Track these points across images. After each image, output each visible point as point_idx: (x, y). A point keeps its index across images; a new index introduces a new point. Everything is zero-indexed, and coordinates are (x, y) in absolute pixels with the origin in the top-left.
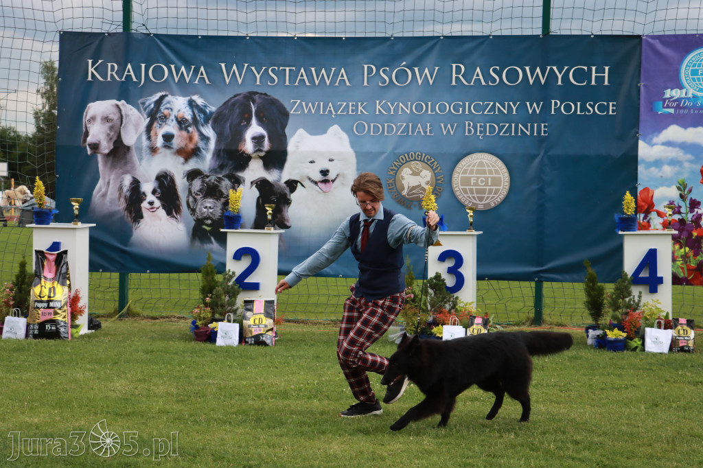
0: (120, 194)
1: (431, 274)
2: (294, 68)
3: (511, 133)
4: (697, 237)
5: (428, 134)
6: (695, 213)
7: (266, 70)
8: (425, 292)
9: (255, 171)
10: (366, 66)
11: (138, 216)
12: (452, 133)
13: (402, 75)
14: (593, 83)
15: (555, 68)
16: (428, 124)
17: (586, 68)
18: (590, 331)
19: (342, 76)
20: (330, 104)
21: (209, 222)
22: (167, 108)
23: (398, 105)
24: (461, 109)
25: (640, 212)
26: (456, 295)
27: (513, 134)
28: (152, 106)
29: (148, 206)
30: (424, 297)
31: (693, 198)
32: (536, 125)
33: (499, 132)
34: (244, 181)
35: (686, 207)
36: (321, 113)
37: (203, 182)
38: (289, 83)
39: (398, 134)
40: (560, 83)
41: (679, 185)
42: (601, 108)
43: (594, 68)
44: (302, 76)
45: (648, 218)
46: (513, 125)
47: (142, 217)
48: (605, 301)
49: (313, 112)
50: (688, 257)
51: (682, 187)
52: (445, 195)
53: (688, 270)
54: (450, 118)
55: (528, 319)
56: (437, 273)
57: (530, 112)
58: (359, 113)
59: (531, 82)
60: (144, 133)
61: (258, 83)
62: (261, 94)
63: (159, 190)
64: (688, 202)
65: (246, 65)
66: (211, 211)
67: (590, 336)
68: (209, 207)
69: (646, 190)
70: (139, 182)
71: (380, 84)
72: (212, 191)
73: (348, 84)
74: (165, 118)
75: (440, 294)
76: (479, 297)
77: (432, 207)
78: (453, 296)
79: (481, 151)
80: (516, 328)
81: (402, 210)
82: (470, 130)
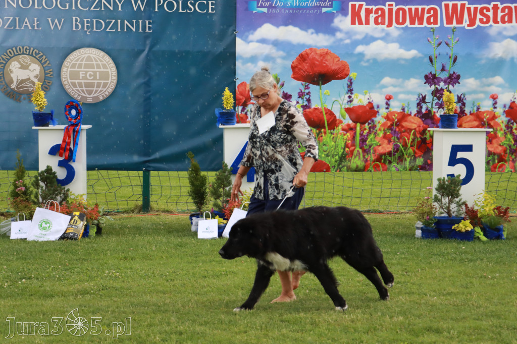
1: (42, 167)
3: (117, 29)
5: (36, 28)
8: (36, 185)
12: (60, 28)
16: (36, 19)
18: (194, 218)
24: (67, 4)
25: (239, 105)
26: (67, 187)
27: (119, 30)
30: (35, 191)
31: (285, 92)
32: (140, 21)
33: (106, 27)
39: (5, 27)
42: (201, 7)
45: (246, 111)
46: (119, 21)
48: (207, 190)
52: (54, 90)
54: (57, 13)
55: (137, 206)
56: (48, 167)
57: (135, 9)
67: (194, 223)
69: (244, 84)
75: (52, 187)
76: (89, 186)
77: (42, 103)
78: (64, 188)
79: (89, 46)
80: (125, 215)
81: (11, 103)
82: (77, 25)
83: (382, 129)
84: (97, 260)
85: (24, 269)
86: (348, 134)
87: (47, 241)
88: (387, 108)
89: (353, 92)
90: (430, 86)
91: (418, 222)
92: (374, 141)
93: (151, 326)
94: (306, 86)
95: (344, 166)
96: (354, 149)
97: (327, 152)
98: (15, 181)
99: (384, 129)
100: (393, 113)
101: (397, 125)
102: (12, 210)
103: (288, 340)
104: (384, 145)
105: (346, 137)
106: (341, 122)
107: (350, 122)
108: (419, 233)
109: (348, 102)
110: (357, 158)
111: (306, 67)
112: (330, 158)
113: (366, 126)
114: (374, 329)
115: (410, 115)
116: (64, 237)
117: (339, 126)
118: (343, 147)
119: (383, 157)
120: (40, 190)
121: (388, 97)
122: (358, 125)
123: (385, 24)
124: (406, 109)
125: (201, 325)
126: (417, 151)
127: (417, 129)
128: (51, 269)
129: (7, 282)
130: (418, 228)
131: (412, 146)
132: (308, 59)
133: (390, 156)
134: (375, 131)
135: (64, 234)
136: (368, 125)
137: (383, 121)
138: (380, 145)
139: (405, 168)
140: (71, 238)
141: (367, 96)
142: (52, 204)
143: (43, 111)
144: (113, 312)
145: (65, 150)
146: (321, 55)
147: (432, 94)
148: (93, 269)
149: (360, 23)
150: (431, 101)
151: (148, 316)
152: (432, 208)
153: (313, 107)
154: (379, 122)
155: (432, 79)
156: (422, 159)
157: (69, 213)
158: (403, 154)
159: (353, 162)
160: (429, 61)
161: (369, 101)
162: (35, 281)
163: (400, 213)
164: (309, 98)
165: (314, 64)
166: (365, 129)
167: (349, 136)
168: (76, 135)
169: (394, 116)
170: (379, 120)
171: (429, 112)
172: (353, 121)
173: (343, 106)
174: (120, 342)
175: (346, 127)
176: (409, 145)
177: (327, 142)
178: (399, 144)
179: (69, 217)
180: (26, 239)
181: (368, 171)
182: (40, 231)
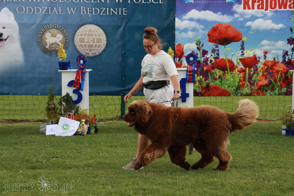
1: (64, 94)
3: (107, 13)
4: (206, 70)
5: (60, 13)
6: (205, 57)
8: (60, 104)
12: (74, 13)
16: (60, 8)
25: (177, 57)
26: (78, 105)
27: (108, 14)
30: (60, 107)
31: (204, 50)
32: (120, 9)
33: (100, 12)
35: (201, 54)
39: (43, 13)
41: (196, 42)
45: (181, 60)
46: (108, 9)
50: (202, 81)
51: (198, 43)
52: (71, 48)
53: (202, 88)
54: (72, 5)
55: (118, 116)
56: (67, 93)
57: (117, 1)
64: (201, 52)
69: (180, 45)
75: (69, 105)
76: (90, 105)
77: (64, 56)
78: (76, 106)
79: (90, 23)
80: (111, 121)
81: (47, 56)
82: (83, 12)
83: (262, 71)
84: (95, 147)
85: (54, 152)
86: (241, 74)
87: (67, 136)
88: (265, 59)
89: (244, 49)
90: (291, 45)
91: (284, 126)
92: (257, 78)
93: (127, 185)
94: (216, 46)
95: (239, 93)
96: (245, 83)
97: (229, 85)
98: (49, 101)
99: (263, 71)
100: (268, 62)
101: (271, 69)
102: (47, 118)
103: (208, 194)
104: (263, 81)
105: (240, 76)
106: (237, 67)
107: (243, 67)
108: (284, 132)
109: (241, 55)
110: (247, 88)
111: (217, 35)
112: (230, 88)
113: (252, 69)
114: (259, 189)
115: (278, 62)
116: (77, 134)
117: (236, 69)
118: (238, 81)
119: (262, 88)
120: (62, 107)
121: (265, 52)
122: (247, 69)
123: (263, 9)
124: (276, 59)
125: (157, 185)
126: (282, 84)
127: (283, 71)
128: (69, 152)
129: (45, 159)
130: (283, 129)
131: (279, 81)
132: (217, 30)
133: (267, 87)
134: (257, 72)
135: (76, 132)
136: (253, 69)
137: (262, 66)
138: (260, 81)
139: (275, 94)
140: (80, 135)
141: (253, 52)
142: (69, 115)
143: (64, 61)
144: (105, 177)
145: (77, 83)
146: (225, 28)
147: (292, 50)
148: (93, 152)
149: (249, 8)
150: (291, 54)
151: (126, 180)
152: (292, 117)
153: (220, 58)
154: (260, 67)
155: (292, 41)
156: (286, 89)
157: (79, 120)
158: (274, 85)
159: (244, 91)
160: (290, 30)
161: (254, 54)
162: (61, 159)
163: (272, 121)
164: (218, 53)
165: (221, 33)
166: (252, 71)
167: (242, 75)
168: (83, 75)
169: (269, 63)
170: (260, 66)
171: (290, 60)
172: (244, 67)
173: (238, 58)
174: (110, 194)
175: (240, 70)
176: (278, 81)
177: (229, 79)
178: (272, 80)
179: (79, 123)
180: (55, 135)
181: (253, 96)
182: (62, 131)
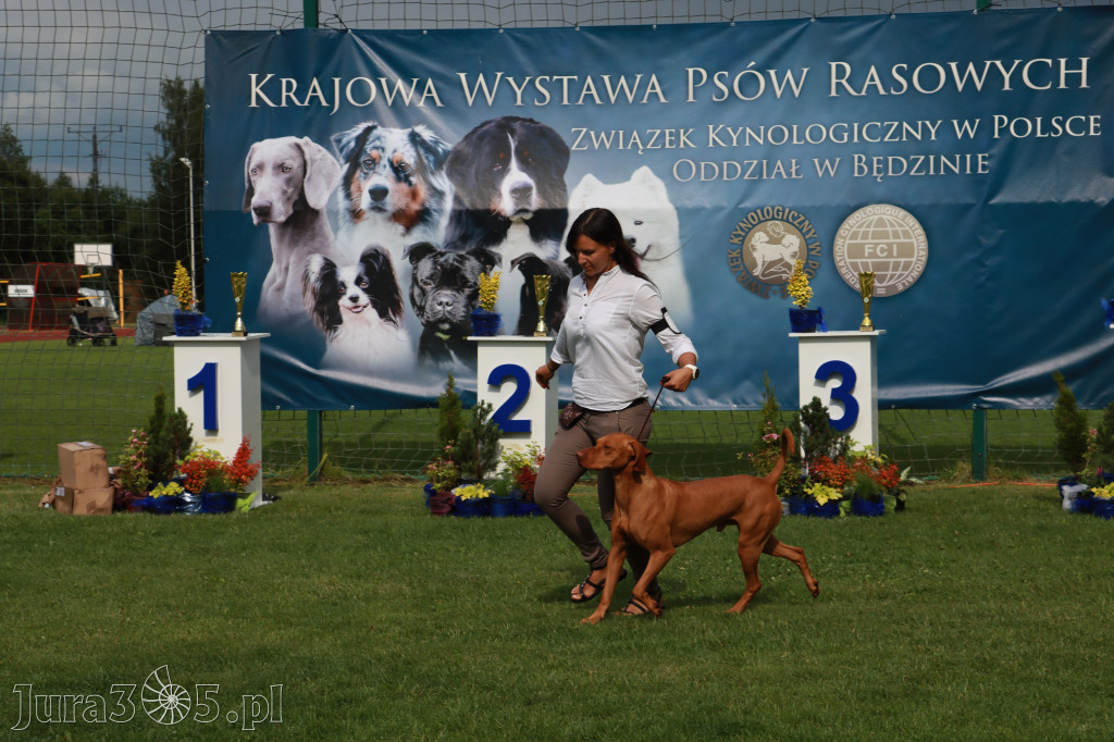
0: (305, 285)
1: (805, 400)
2: (576, 77)
3: (929, 171)
5: (794, 176)
7: (532, 82)
8: (796, 429)
9: (517, 243)
10: (691, 71)
11: (333, 320)
12: (832, 174)
13: (749, 83)
14: (1062, 85)
15: (998, 63)
16: (794, 161)
17: (1049, 61)
18: (1066, 487)
19: (653, 87)
20: (635, 133)
21: (446, 326)
22: (376, 148)
23: (744, 131)
24: (846, 135)
26: (845, 433)
27: (932, 172)
28: (352, 144)
29: (350, 304)
32: (968, 156)
33: (910, 169)
34: (500, 260)
36: (621, 147)
37: (435, 263)
38: (569, 100)
39: (746, 177)
40: (1007, 87)
42: (1076, 126)
43: (1063, 61)
44: (589, 89)
46: (932, 157)
47: (340, 321)
49: (608, 146)
52: (824, 275)
54: (828, 150)
55: (964, 470)
56: (815, 399)
57: (960, 136)
58: (682, 146)
59: (960, 87)
60: (341, 188)
61: (519, 103)
62: (524, 120)
63: (366, 278)
65: (499, 74)
66: (449, 308)
67: (1066, 495)
68: (447, 303)
70: (334, 266)
71: (715, 99)
72: (450, 277)
73: (663, 100)
74: (373, 163)
75: (820, 432)
77: (804, 293)
78: (842, 435)
79: (881, 201)
81: (754, 299)
82: (861, 169)
120: (802, 438)
143: (805, 307)
